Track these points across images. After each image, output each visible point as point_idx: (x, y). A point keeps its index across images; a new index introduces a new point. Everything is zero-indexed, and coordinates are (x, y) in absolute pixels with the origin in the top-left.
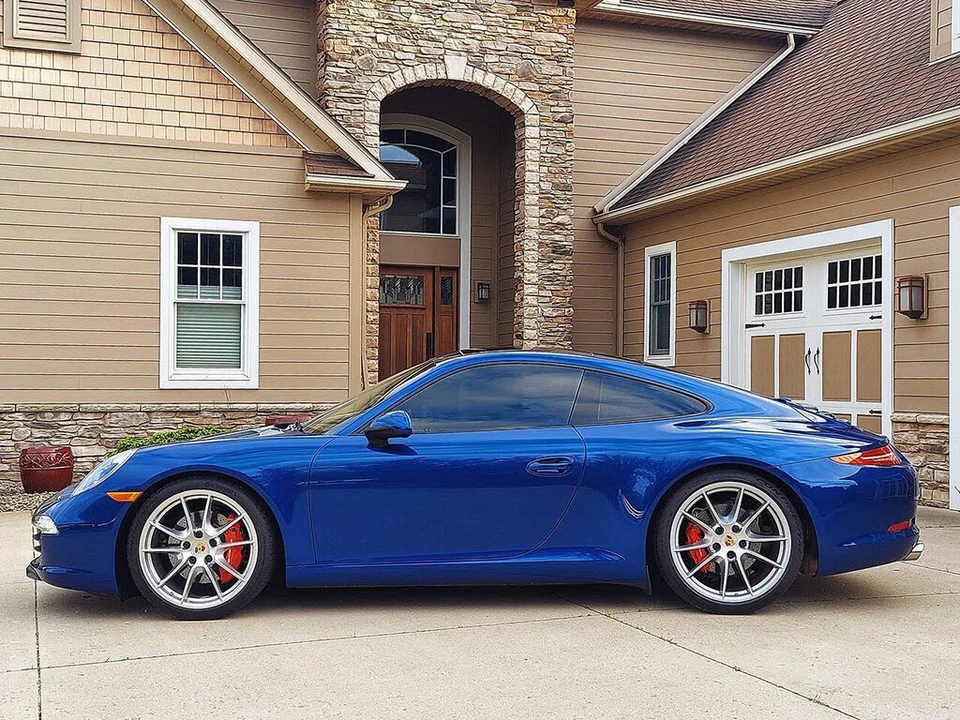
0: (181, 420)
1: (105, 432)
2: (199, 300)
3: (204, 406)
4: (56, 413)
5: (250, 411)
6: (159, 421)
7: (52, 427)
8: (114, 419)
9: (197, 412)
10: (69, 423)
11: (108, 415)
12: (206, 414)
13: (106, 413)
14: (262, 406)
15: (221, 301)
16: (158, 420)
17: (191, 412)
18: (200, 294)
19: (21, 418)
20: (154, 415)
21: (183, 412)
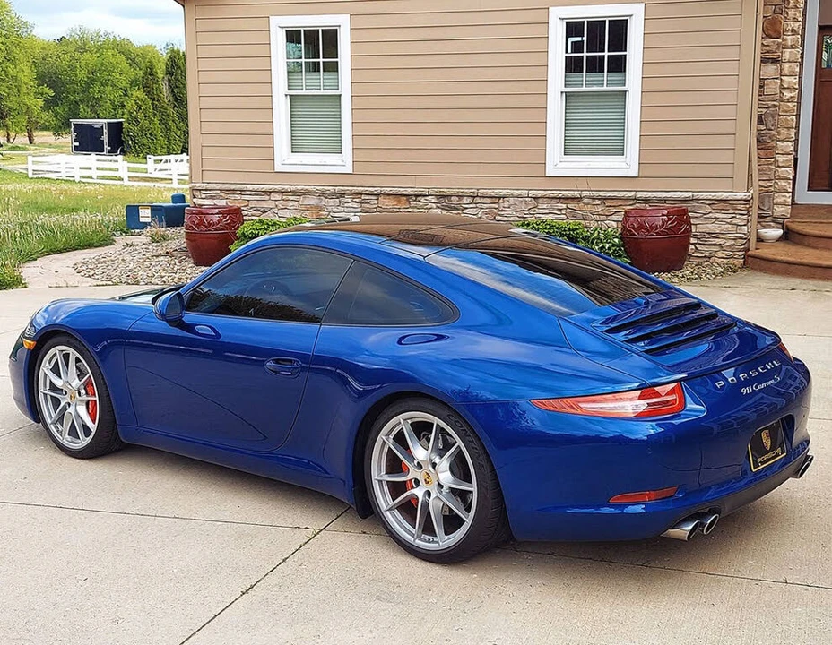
0: (564, 206)
1: (500, 215)
2: (584, 89)
3: (584, 194)
4: (460, 197)
5: (628, 199)
6: (545, 206)
7: (457, 209)
8: (506, 204)
9: (579, 199)
10: (471, 206)
11: (501, 201)
12: (586, 201)
13: (500, 198)
14: (639, 195)
15: (605, 88)
16: (543, 205)
17: (573, 199)
18: (586, 83)
19: (433, 201)
20: (540, 201)
21: (567, 198)
